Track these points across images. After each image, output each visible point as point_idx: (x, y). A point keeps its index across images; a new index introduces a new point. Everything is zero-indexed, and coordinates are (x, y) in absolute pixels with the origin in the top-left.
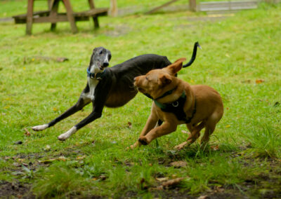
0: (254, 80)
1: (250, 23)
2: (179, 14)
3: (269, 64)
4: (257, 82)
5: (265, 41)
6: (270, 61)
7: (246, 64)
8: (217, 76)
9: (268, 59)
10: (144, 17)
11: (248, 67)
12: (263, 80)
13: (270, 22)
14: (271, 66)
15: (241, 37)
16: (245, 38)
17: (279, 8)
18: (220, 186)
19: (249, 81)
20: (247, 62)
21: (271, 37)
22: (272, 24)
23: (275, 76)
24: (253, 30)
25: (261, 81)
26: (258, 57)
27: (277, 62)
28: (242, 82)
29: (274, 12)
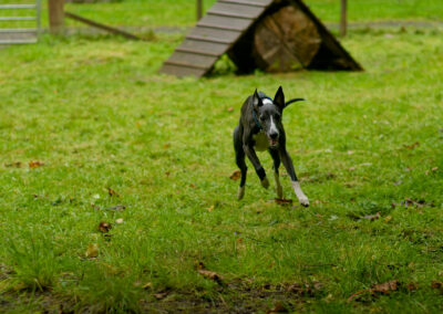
0: (26, 162)
1: (25, 66)
3: (53, 135)
4: (32, 165)
5: (49, 97)
6: (54, 132)
7: (14, 136)
9: (52, 127)
11: (16, 141)
12: (41, 162)
13: (58, 66)
14: (56, 139)
15: (9, 90)
16: (15, 92)
17: (72, 44)
19: (18, 164)
20: (17, 132)
21: (58, 91)
22: (62, 70)
23: (62, 155)
24: (30, 79)
25: (38, 164)
26: (34, 124)
27: (66, 133)
28: (7, 166)
29: (64, 51)
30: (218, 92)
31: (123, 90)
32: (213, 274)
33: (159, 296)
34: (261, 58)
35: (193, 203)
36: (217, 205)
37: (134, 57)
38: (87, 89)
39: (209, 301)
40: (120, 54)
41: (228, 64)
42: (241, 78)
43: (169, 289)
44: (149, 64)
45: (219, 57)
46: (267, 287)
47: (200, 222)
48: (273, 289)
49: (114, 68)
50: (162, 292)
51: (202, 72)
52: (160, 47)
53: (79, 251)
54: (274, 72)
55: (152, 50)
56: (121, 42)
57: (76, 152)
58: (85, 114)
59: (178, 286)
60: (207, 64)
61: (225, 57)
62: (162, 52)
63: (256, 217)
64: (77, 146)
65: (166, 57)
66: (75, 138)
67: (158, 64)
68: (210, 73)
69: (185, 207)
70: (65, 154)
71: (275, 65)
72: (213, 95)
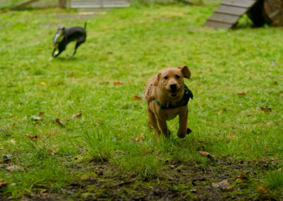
0: (112, 82)
1: (121, 22)
2: (48, 10)
3: (131, 65)
4: (115, 84)
5: (133, 41)
6: (132, 63)
7: (107, 65)
8: (76, 78)
9: (131, 60)
10: (11, 13)
11: (108, 69)
12: (121, 82)
13: (141, 21)
14: (132, 68)
15: (109, 37)
16: (113, 38)
17: (151, 7)
18: (44, 190)
19: (108, 83)
20: (110, 63)
21: (140, 37)
22: (143, 24)
23: (134, 78)
24: (123, 30)
25: (119, 83)
26: (121, 58)
27: (139, 64)
28: (100, 84)
29: (146, 12)
30: (239, 38)
31: (180, 37)
32: (208, 153)
33: (173, 166)
34: (267, 16)
35: (210, 109)
36: (225, 110)
37: (189, 16)
38: (158, 36)
39: (203, 170)
40: (181, 14)
41: (247, 21)
42: (255, 30)
43: (179, 162)
44: (198, 20)
45: (241, 16)
46: (242, 162)
47: (211, 121)
48: (246, 164)
49: (176, 23)
50: (175, 164)
51: (230, 26)
52: (205, 9)
53: (132, 137)
54: (276, 26)
55: (201, 12)
56: (181, 7)
57: (143, 76)
58: (154, 52)
59: (185, 161)
60: (233, 20)
61: (245, 16)
62: (207, 13)
63: (247, 119)
64: (145, 72)
65: (209, 16)
66: (144, 67)
67: (203, 21)
68: (235, 26)
69: (204, 111)
70: (137, 76)
71: (277, 22)
72: (235, 40)
